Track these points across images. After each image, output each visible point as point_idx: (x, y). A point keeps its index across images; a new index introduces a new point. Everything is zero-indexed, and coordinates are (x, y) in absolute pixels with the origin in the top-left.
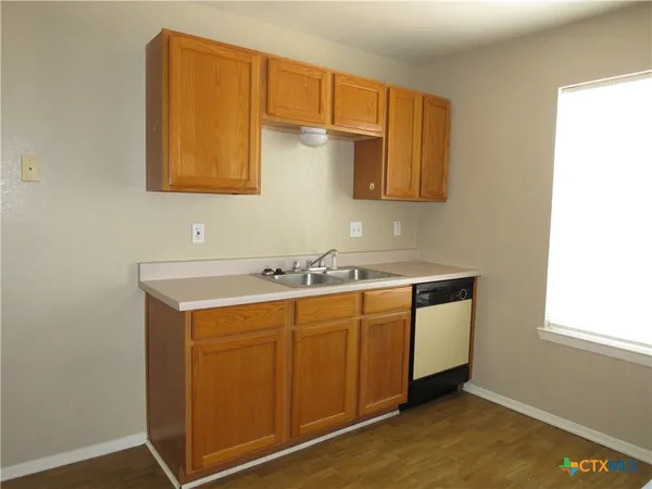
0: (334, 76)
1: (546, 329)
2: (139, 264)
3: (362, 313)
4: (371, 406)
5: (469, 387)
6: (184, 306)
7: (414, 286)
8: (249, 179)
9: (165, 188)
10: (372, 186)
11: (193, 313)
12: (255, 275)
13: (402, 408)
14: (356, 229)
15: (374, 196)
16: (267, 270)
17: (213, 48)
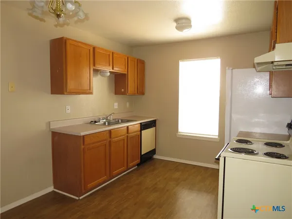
0: (113, 53)
1: (179, 134)
2: (49, 122)
3: (128, 133)
4: (131, 164)
5: (155, 157)
6: (82, 134)
7: (141, 123)
8: (90, 89)
9: (65, 93)
10: (123, 90)
11: (83, 136)
12: (88, 123)
13: (138, 165)
14: (116, 105)
15: (124, 93)
16: (92, 122)
17: (80, 44)
